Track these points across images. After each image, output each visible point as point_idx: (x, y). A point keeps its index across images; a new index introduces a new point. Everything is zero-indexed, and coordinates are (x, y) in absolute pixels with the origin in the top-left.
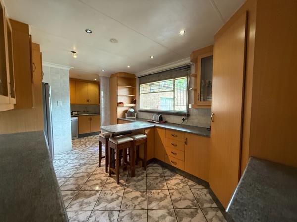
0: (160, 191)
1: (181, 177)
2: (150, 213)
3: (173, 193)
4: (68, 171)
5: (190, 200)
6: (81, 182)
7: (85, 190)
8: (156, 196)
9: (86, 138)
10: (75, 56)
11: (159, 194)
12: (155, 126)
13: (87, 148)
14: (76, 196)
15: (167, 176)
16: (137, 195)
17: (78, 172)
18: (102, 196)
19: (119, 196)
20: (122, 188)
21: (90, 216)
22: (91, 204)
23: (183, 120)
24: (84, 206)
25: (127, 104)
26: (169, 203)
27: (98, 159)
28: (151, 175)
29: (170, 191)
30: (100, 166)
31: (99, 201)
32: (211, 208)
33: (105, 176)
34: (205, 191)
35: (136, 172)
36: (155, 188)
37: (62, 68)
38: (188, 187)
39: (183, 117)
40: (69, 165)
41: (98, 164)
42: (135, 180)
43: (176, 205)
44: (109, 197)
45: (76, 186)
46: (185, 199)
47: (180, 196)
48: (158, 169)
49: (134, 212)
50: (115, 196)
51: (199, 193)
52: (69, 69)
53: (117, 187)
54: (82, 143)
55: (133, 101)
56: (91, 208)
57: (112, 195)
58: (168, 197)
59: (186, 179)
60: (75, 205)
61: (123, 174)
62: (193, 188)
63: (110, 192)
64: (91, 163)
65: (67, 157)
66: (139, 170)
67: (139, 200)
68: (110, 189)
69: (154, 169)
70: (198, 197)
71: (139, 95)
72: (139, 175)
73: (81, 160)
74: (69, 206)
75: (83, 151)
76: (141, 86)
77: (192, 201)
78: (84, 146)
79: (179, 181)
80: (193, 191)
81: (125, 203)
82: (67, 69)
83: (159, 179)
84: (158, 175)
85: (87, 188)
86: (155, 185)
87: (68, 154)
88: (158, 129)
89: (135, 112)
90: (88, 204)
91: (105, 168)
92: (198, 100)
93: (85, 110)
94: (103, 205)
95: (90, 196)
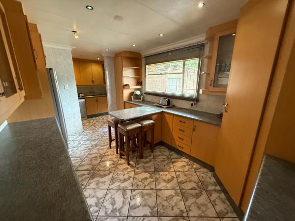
0: (167, 173)
1: (187, 160)
2: (159, 193)
3: (179, 175)
4: (83, 152)
5: (195, 182)
6: (95, 163)
7: (99, 170)
8: (164, 177)
9: (94, 118)
10: (76, 37)
11: (166, 175)
12: (162, 111)
13: (97, 129)
14: (92, 176)
15: (173, 159)
16: (146, 176)
17: (91, 153)
18: (115, 176)
19: (130, 177)
20: (132, 169)
21: (106, 194)
22: (106, 183)
23: (192, 105)
24: (101, 185)
25: (133, 87)
26: (176, 185)
27: (108, 141)
28: (158, 157)
29: (177, 173)
30: (111, 148)
31: (113, 181)
32: (215, 190)
33: (116, 158)
34: (210, 174)
35: (144, 155)
36: (162, 170)
37: (63, 48)
38: (193, 170)
39: (192, 102)
40: (82, 146)
41: (109, 145)
42: (143, 162)
43: (182, 186)
44: (121, 177)
45: (92, 166)
46: (190, 181)
47: (186, 178)
48: (165, 151)
49: (145, 192)
50: (126, 176)
51: (203, 175)
52: (71, 49)
53: (128, 168)
54: (91, 124)
55: (139, 82)
56: (106, 187)
57: (124, 176)
58: (174, 179)
59: (192, 162)
60: (92, 184)
61: (132, 156)
62: (198, 171)
63: (121, 172)
64: (102, 144)
65: (80, 138)
66: (147, 152)
67: (148, 181)
68: (121, 170)
69: (161, 152)
70: (203, 180)
71: (145, 76)
72: (147, 157)
73: (92, 142)
74: (87, 185)
75: (93, 132)
76: (147, 66)
77: (197, 183)
78: (93, 127)
79: (185, 164)
80: (198, 173)
81: (136, 183)
82: (69, 49)
83: (167, 162)
84: (165, 157)
85: (101, 169)
86: (162, 167)
87: (80, 135)
88: (165, 114)
89: (141, 94)
90: (104, 183)
91: (115, 150)
92: (211, 85)
93: (91, 91)
94: (117, 184)
95: (105, 175)
